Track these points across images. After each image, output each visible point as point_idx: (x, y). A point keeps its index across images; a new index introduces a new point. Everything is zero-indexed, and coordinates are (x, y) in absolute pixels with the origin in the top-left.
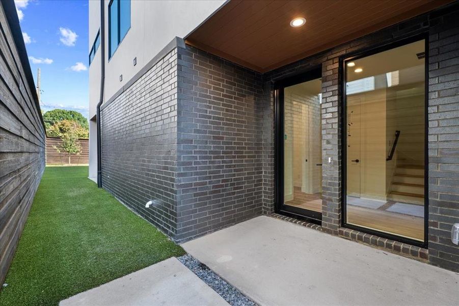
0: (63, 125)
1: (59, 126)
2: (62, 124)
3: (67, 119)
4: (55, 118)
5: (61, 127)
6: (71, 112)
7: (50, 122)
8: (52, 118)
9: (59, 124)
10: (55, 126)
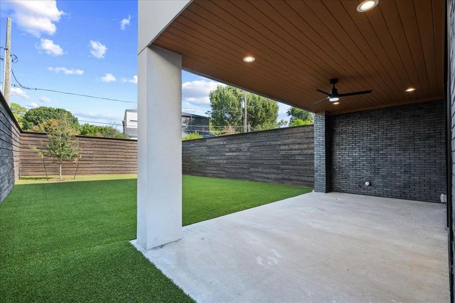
0: (50, 125)
1: (44, 125)
2: (48, 124)
3: (55, 118)
4: (40, 117)
5: (47, 127)
6: (59, 110)
7: (33, 121)
8: (36, 117)
9: (45, 123)
10: (39, 126)
